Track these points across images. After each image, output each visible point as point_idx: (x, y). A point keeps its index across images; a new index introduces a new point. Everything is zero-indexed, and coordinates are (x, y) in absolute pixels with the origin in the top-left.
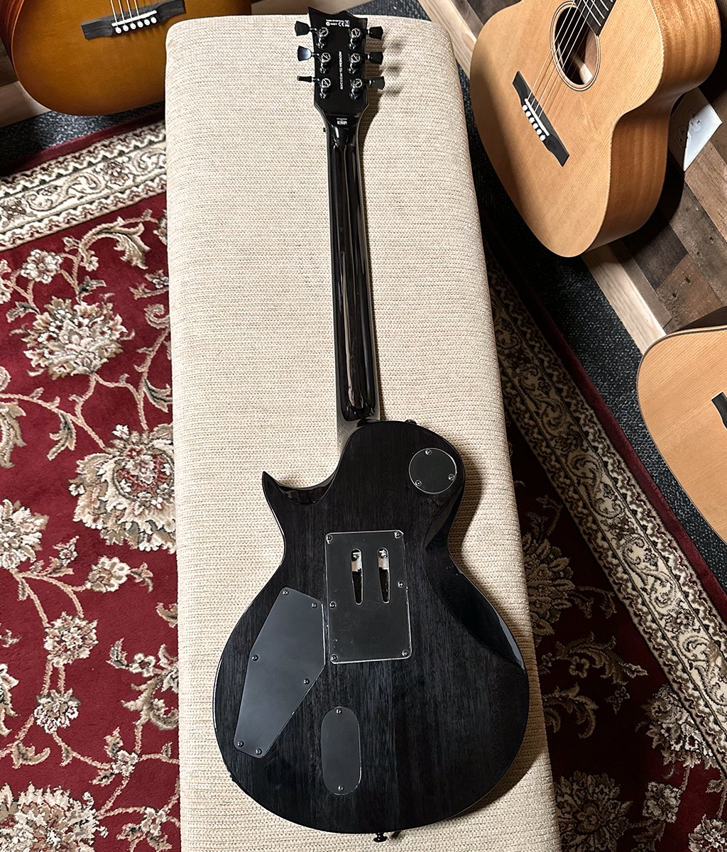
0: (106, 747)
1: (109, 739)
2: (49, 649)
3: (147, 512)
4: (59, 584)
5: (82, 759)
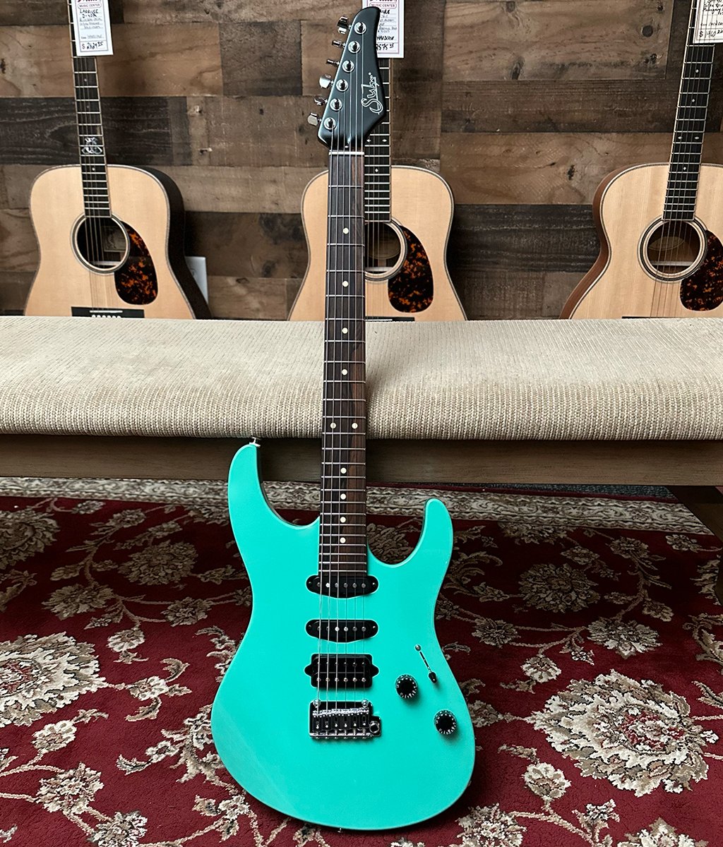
0: (203, 813)
1: (197, 808)
2: (56, 809)
4: (11, 772)
5: (190, 838)
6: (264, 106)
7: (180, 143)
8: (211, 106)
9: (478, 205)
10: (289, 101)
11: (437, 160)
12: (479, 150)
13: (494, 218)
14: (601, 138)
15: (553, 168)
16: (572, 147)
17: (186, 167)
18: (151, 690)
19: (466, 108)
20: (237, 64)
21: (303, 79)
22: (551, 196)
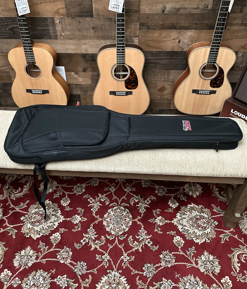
0: (99, 260)
1: (97, 258)
2: (63, 262)
3: (47, 222)
6: (81, 21)
7: (53, 32)
8: (63, 20)
9: (150, 51)
10: (89, 19)
11: (138, 38)
12: (151, 35)
13: (155, 55)
14: (189, 31)
15: (174, 40)
16: (180, 34)
17: (56, 40)
18: (76, 219)
19: (147, 22)
20: (71, 7)
21: (93, 12)
22: (173, 48)
